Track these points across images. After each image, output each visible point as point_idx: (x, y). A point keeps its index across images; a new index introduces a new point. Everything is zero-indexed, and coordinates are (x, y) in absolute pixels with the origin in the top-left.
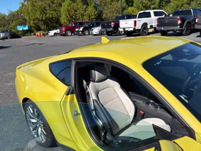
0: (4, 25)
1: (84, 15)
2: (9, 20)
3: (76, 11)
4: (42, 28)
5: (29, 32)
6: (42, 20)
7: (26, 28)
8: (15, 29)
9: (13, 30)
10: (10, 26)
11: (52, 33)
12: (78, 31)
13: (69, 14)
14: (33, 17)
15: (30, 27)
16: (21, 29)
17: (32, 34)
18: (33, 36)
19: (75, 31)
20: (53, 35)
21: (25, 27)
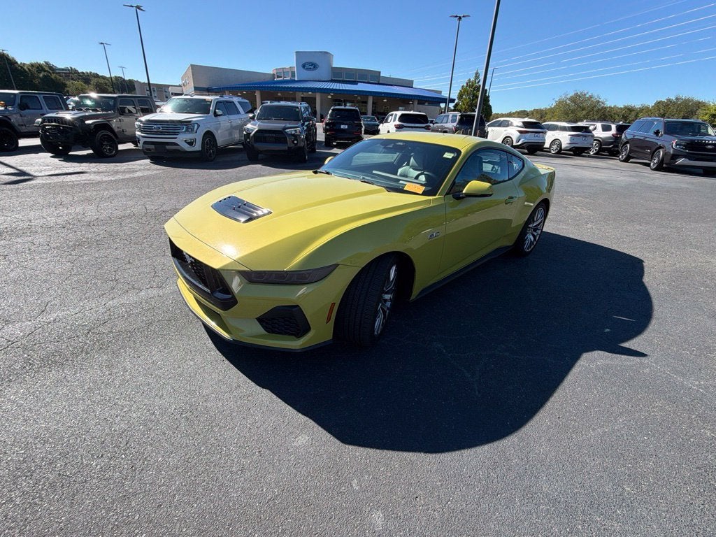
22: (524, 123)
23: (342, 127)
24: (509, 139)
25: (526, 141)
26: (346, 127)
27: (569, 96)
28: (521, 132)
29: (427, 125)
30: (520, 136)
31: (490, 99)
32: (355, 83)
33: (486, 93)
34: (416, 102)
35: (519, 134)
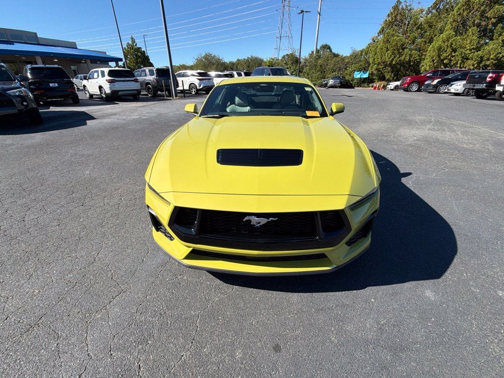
0: (340, 69)
1: (467, 59)
2: (348, 63)
3: (454, 50)
4: (387, 77)
5: (368, 81)
6: (390, 65)
7: (366, 76)
8: (350, 75)
9: (347, 78)
10: (346, 72)
11: (392, 85)
12: (429, 85)
13: (439, 56)
14: (380, 60)
15: (372, 74)
16: (358, 76)
17: (371, 85)
18: (371, 88)
19: (424, 84)
20: (392, 88)
21: (365, 74)
22: (199, 73)
23: (51, 85)
24: (193, 85)
25: (205, 85)
26: (56, 85)
27: (203, 56)
28: (199, 80)
29: (135, 78)
30: (200, 83)
31: (150, 58)
32: (11, 43)
33: (145, 54)
34: (89, 61)
35: (199, 81)
